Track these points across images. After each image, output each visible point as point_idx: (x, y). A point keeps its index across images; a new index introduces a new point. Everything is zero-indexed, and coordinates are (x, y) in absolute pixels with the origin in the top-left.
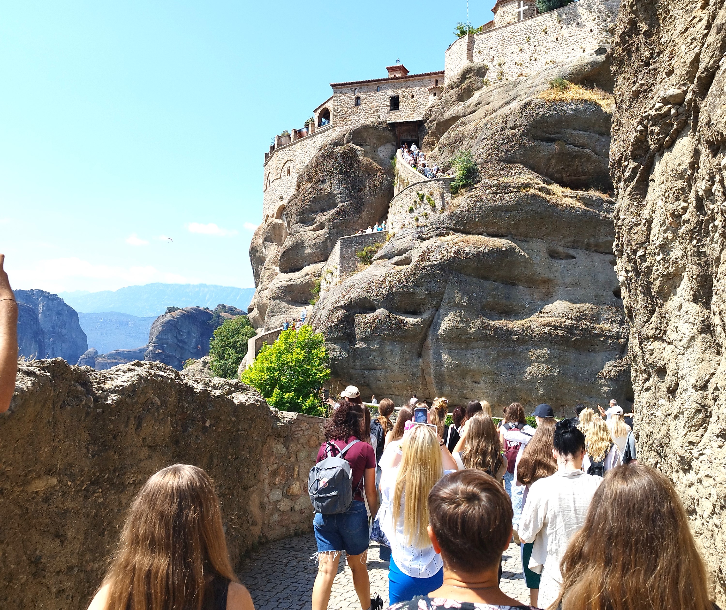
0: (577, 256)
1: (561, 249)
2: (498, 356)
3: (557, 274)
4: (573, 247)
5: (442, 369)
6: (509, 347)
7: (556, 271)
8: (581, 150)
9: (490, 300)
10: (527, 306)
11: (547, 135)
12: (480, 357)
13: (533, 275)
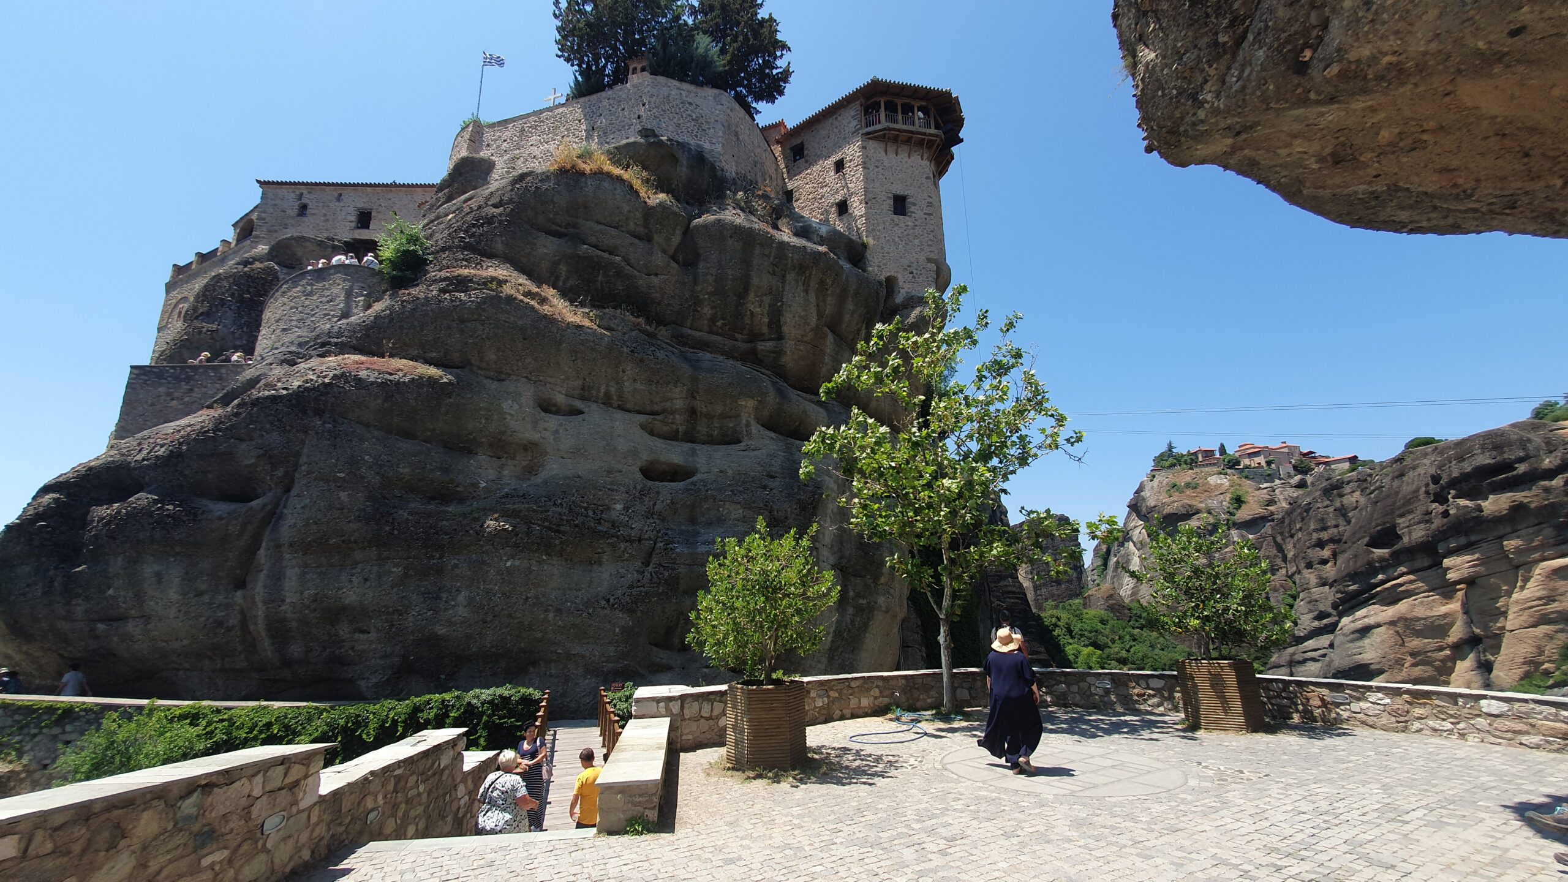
0: (586, 410)
1: (560, 399)
2: (406, 575)
3: (547, 434)
4: (583, 398)
5: (283, 608)
6: (432, 557)
7: (545, 430)
8: (606, 255)
9: (405, 470)
10: (483, 485)
11: (554, 227)
12: (366, 580)
13: (504, 433)
